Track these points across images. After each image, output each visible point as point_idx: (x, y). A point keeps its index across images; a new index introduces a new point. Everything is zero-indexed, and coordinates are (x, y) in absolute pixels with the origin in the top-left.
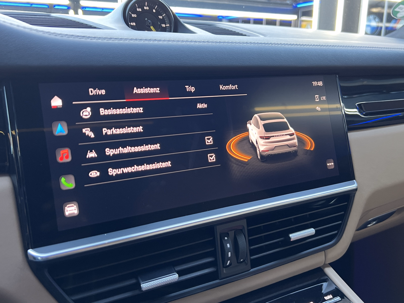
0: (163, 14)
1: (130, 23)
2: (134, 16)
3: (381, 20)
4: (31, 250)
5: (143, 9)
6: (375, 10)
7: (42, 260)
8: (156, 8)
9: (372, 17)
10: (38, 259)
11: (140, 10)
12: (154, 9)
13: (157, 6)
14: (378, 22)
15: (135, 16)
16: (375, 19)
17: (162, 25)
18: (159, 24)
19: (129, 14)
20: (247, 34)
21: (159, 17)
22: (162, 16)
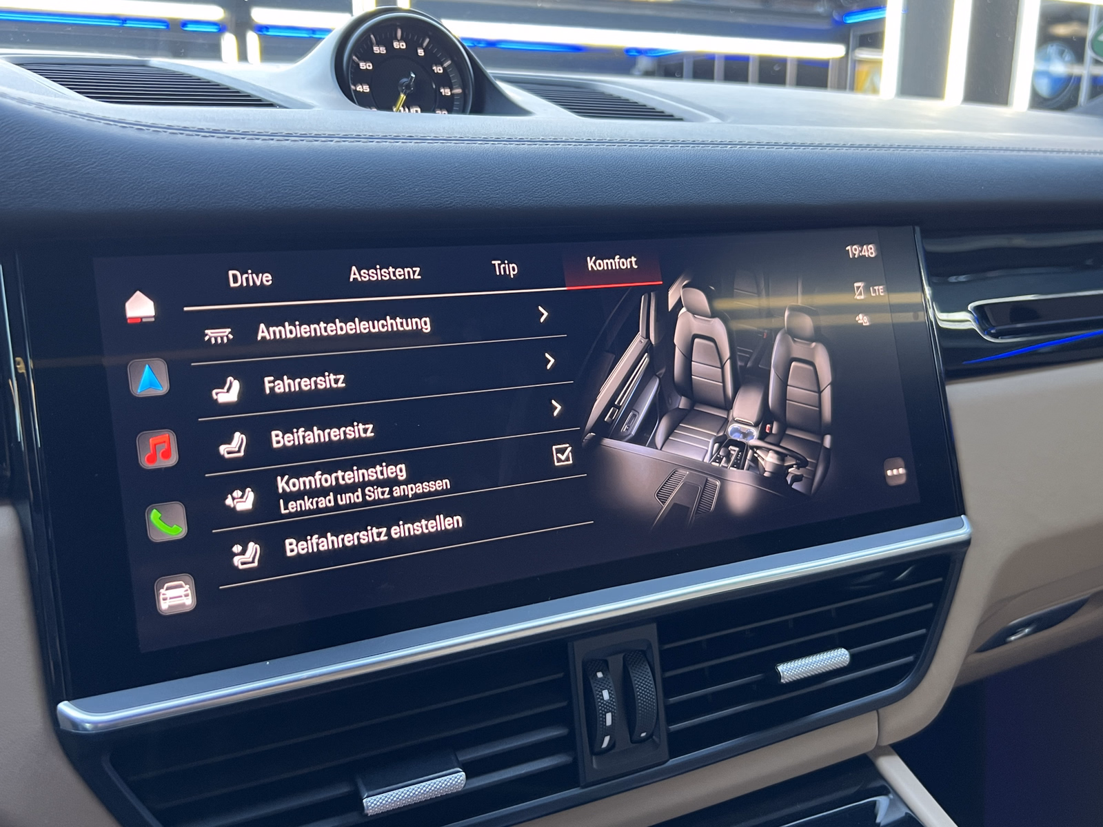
0: (445, 61)
1: (353, 87)
2: (365, 68)
3: (1079, 58)
5: (389, 47)
6: (1062, 30)
8: (425, 44)
9: (1052, 49)
11: (383, 50)
12: (421, 46)
13: (427, 40)
15: (369, 66)
17: (442, 90)
18: (434, 87)
19: (353, 61)
20: (677, 115)
21: (434, 70)
22: (442, 66)
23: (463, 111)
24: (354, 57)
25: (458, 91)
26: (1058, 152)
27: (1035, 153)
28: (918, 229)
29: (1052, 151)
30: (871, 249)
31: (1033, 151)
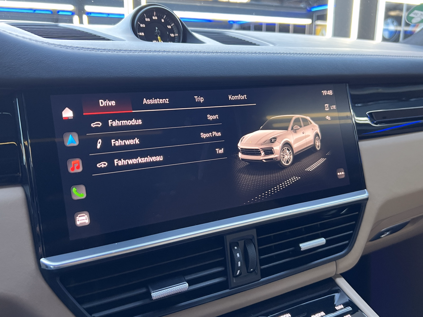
0: (172, 24)
1: (138, 34)
2: (142, 26)
3: (400, 24)
4: (43, 259)
5: (151, 18)
6: (393, 13)
7: (54, 269)
8: (164, 18)
9: (389, 21)
10: (51, 268)
11: (149, 20)
12: (163, 18)
13: (165, 16)
14: (397, 26)
15: (144, 26)
16: (393, 22)
17: (171, 35)
18: (168, 33)
19: (138, 24)
20: (257, 43)
21: (168, 27)
22: (171, 25)
23: (179, 42)
24: (138, 22)
25: (177, 35)
26: (397, 56)
27: (389, 57)
28: (347, 85)
29: (395, 56)
30: (331, 92)
31: (388, 56)
